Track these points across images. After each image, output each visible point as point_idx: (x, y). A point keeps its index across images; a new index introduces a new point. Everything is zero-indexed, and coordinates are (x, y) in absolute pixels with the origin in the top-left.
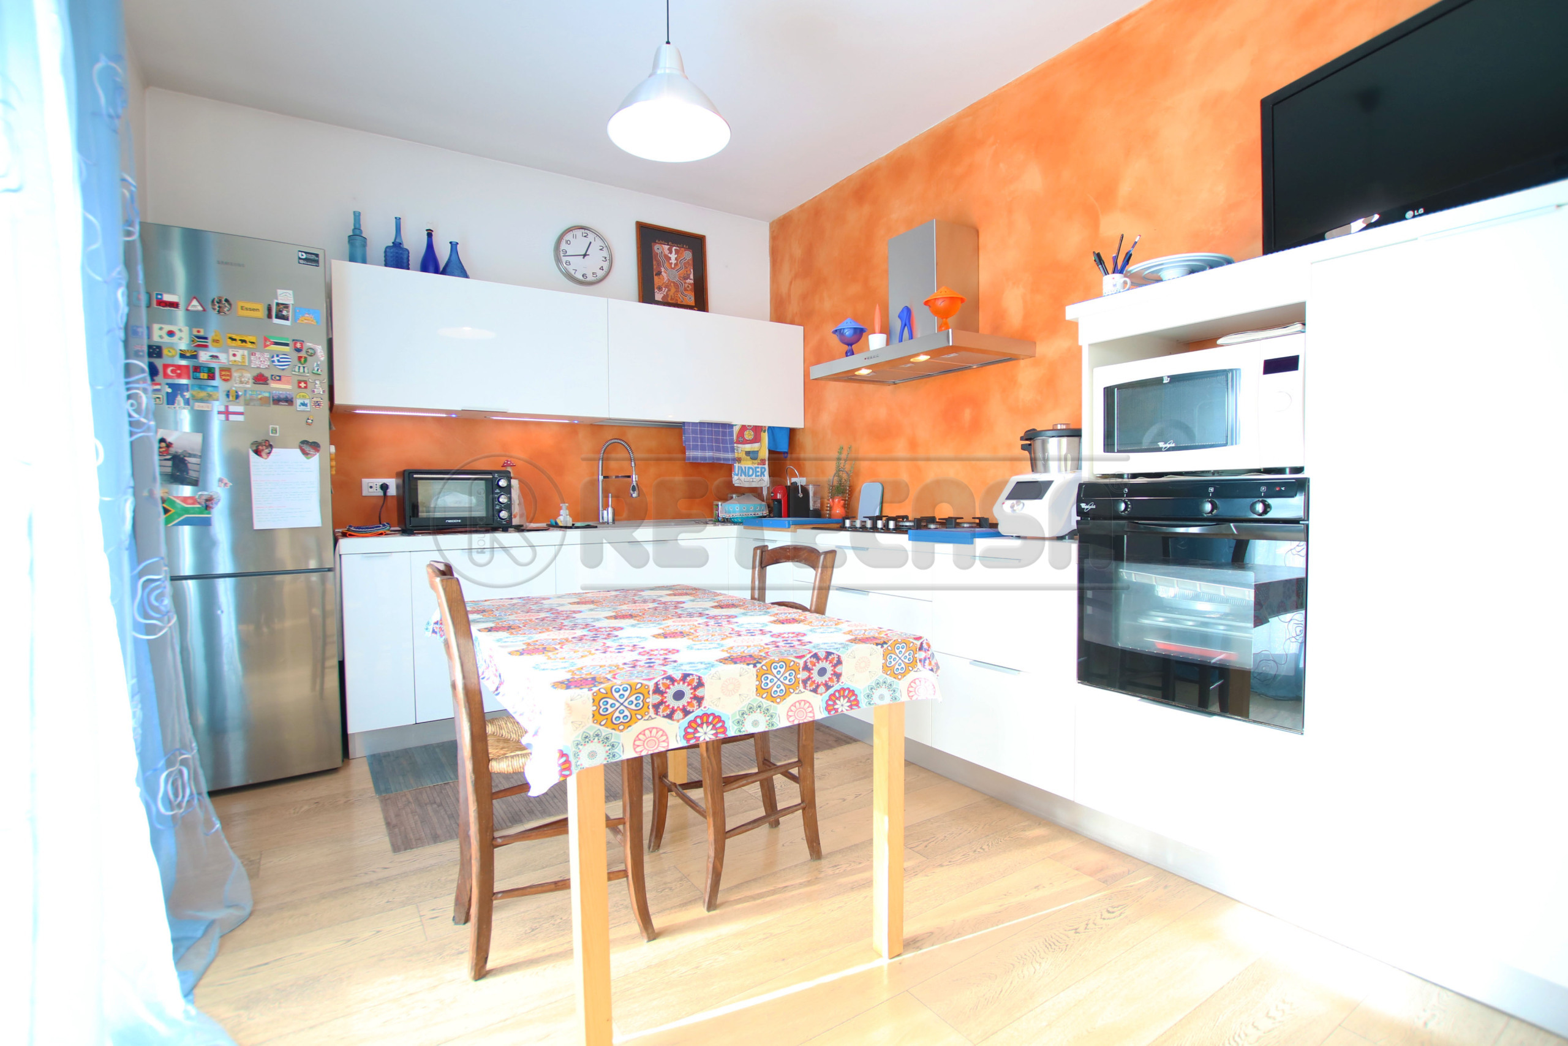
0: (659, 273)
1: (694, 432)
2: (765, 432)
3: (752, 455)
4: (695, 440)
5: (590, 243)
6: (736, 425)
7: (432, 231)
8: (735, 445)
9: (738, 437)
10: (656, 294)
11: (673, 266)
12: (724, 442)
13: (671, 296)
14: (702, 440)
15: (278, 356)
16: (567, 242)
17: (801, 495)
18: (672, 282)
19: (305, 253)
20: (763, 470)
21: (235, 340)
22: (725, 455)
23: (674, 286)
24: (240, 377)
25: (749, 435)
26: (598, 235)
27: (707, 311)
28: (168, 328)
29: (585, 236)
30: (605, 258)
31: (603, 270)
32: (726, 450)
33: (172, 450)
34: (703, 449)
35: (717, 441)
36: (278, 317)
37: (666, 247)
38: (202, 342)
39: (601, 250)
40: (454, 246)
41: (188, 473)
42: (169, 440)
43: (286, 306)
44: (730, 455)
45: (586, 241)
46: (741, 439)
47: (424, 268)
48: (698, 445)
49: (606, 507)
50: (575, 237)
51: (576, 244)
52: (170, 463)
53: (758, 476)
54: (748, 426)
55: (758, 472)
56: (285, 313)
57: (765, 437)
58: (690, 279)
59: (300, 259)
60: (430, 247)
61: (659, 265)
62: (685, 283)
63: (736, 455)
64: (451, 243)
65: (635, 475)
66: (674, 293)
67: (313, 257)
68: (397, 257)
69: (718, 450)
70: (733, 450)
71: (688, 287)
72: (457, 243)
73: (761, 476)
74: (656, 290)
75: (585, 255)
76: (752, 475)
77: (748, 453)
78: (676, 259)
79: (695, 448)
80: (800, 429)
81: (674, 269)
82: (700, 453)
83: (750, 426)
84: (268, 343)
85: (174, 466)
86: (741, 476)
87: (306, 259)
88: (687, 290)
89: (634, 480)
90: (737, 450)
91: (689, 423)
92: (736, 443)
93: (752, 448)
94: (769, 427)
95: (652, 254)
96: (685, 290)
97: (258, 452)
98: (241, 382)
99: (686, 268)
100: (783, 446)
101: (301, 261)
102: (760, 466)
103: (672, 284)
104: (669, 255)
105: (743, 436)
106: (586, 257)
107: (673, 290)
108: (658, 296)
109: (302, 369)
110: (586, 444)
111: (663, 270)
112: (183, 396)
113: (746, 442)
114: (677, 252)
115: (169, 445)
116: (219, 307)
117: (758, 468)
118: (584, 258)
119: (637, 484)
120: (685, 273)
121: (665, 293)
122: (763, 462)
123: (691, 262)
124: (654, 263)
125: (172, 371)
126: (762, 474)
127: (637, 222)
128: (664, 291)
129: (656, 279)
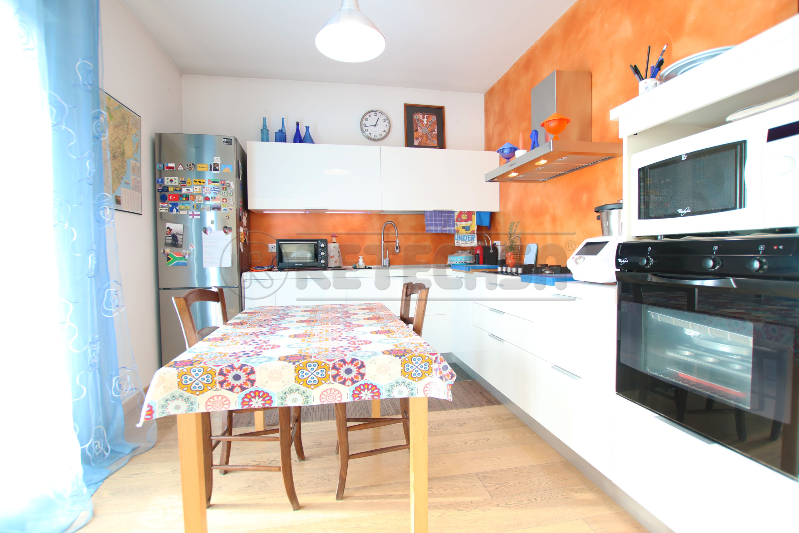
0: (417, 130)
1: (431, 216)
2: (474, 215)
3: (467, 228)
4: (431, 220)
5: (378, 118)
6: (456, 211)
7: (299, 122)
8: (456, 223)
9: (457, 218)
10: (415, 142)
11: (425, 125)
12: (449, 221)
13: (424, 142)
14: (435, 220)
15: (214, 188)
16: (366, 119)
17: (492, 251)
18: (424, 134)
19: (226, 139)
20: (473, 237)
21: (197, 182)
22: (449, 229)
23: (425, 136)
24: (198, 198)
25: (464, 217)
26: (382, 113)
27: (445, 149)
28: (170, 178)
29: (376, 115)
30: (387, 125)
31: (385, 132)
32: (450, 226)
33: (172, 232)
34: (436, 225)
35: (445, 221)
36: (214, 170)
37: (421, 115)
38: (184, 184)
39: (384, 121)
40: (307, 128)
41: (178, 242)
42: (171, 228)
43: (218, 165)
44: (452, 229)
45: (376, 118)
46: (459, 219)
47: (295, 141)
48: (433, 223)
49: (385, 258)
50: (370, 116)
51: (372, 120)
52: (171, 238)
53: (470, 240)
54: (464, 212)
55: (470, 238)
56: (217, 168)
57: (474, 217)
58: (435, 132)
59: (224, 142)
60: (298, 130)
61: (417, 126)
62: (432, 134)
63: (456, 229)
64: (306, 127)
65: (398, 240)
66: (425, 141)
67: (229, 141)
68: (281, 137)
69: (445, 226)
70: (454, 226)
71: (434, 136)
72: (309, 127)
73: (472, 240)
74: (415, 140)
75: (375, 125)
76: (466, 240)
77: (463, 227)
78: (427, 121)
79: (431, 225)
80: (497, 212)
81: (425, 127)
82: (434, 228)
83: (465, 212)
84: (210, 182)
85: (173, 239)
86: (459, 240)
87: (226, 142)
88: (433, 138)
89: (397, 243)
90: (457, 226)
91: (428, 211)
92: (456, 221)
93: (466, 224)
94: (477, 212)
95: (413, 120)
96: (432, 138)
97: (205, 232)
98: (199, 201)
99: (432, 125)
100: (486, 223)
101: (224, 143)
102: (471, 235)
103: (424, 135)
104: (423, 120)
105: (461, 218)
106: (376, 126)
107: (425, 139)
108: (416, 143)
109: (224, 193)
110: (377, 225)
111: (419, 128)
112: (176, 208)
113: (462, 221)
114: (427, 117)
115: (171, 230)
116: (190, 167)
117: (470, 236)
118: (375, 127)
119: (399, 246)
120: (432, 128)
121: (420, 141)
122: (473, 233)
123: (436, 122)
124: (414, 125)
125: (172, 198)
126: (473, 239)
127: (404, 104)
128: (420, 139)
129: (415, 133)
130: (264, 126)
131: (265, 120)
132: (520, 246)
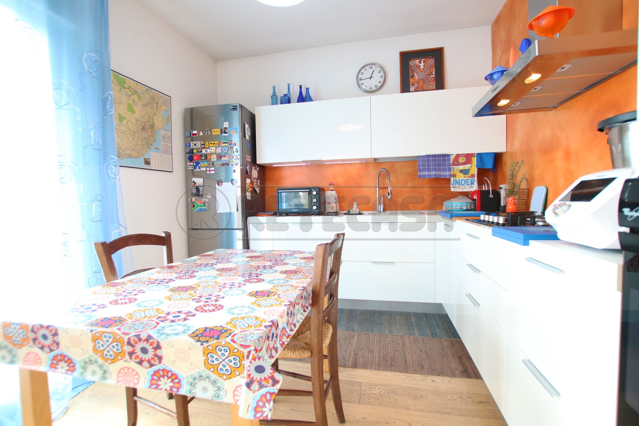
0: (413, 76)
1: (423, 161)
2: (474, 157)
3: (465, 172)
4: (424, 165)
5: (374, 71)
6: (452, 155)
7: (302, 86)
8: (451, 167)
9: (453, 162)
10: (411, 88)
11: (422, 70)
12: (444, 165)
13: (420, 87)
14: (428, 165)
15: (224, 148)
16: (362, 74)
17: (491, 196)
18: (421, 79)
19: (233, 106)
20: (473, 181)
21: (212, 144)
22: (444, 173)
23: (422, 81)
24: (213, 157)
25: (461, 160)
26: (374, 64)
27: (444, 89)
28: (195, 142)
29: (371, 68)
30: (382, 76)
31: (380, 82)
32: (445, 170)
33: (196, 185)
34: (429, 170)
35: (439, 165)
36: (224, 133)
37: (418, 61)
38: (203, 146)
39: (379, 73)
40: (307, 89)
41: (200, 193)
42: (195, 182)
43: (227, 128)
44: (447, 173)
45: (372, 70)
46: (456, 163)
47: (298, 101)
48: (426, 168)
49: (380, 204)
50: (366, 70)
51: (367, 73)
52: (195, 189)
53: (469, 185)
54: (462, 154)
55: (469, 182)
56: (226, 131)
57: (474, 160)
58: (433, 75)
59: (231, 109)
60: (301, 92)
61: (413, 71)
62: (430, 77)
63: (452, 173)
65: (390, 187)
66: (422, 85)
67: (235, 107)
69: (440, 170)
70: (450, 170)
71: (431, 79)
72: (309, 88)
73: (471, 184)
74: (411, 86)
75: (371, 78)
76: (464, 184)
77: (461, 171)
78: (424, 66)
79: (424, 170)
80: (504, 153)
81: (422, 71)
82: (427, 173)
83: (463, 154)
84: (221, 143)
85: (197, 190)
86: (456, 185)
87: (233, 109)
88: (431, 81)
89: (389, 189)
90: (453, 170)
91: (420, 156)
92: (453, 165)
93: (464, 168)
94: (478, 154)
95: (409, 66)
96: (429, 81)
97: (218, 184)
98: (213, 159)
99: (430, 69)
100: (489, 165)
101: (231, 110)
102: (470, 178)
103: (421, 80)
104: (420, 65)
105: (458, 161)
106: (372, 78)
107: (421, 83)
109: (231, 151)
111: (415, 74)
112: (198, 166)
113: (459, 164)
114: (424, 62)
115: (195, 183)
116: (207, 133)
117: (469, 179)
118: (370, 79)
119: (391, 192)
120: (430, 72)
121: (416, 86)
122: (473, 176)
123: (434, 65)
124: (410, 71)
125: (196, 158)
126: (472, 183)
127: (400, 52)
128: (416, 85)
129: (411, 80)
130: (273, 93)
131: (274, 87)
132: (527, 190)
